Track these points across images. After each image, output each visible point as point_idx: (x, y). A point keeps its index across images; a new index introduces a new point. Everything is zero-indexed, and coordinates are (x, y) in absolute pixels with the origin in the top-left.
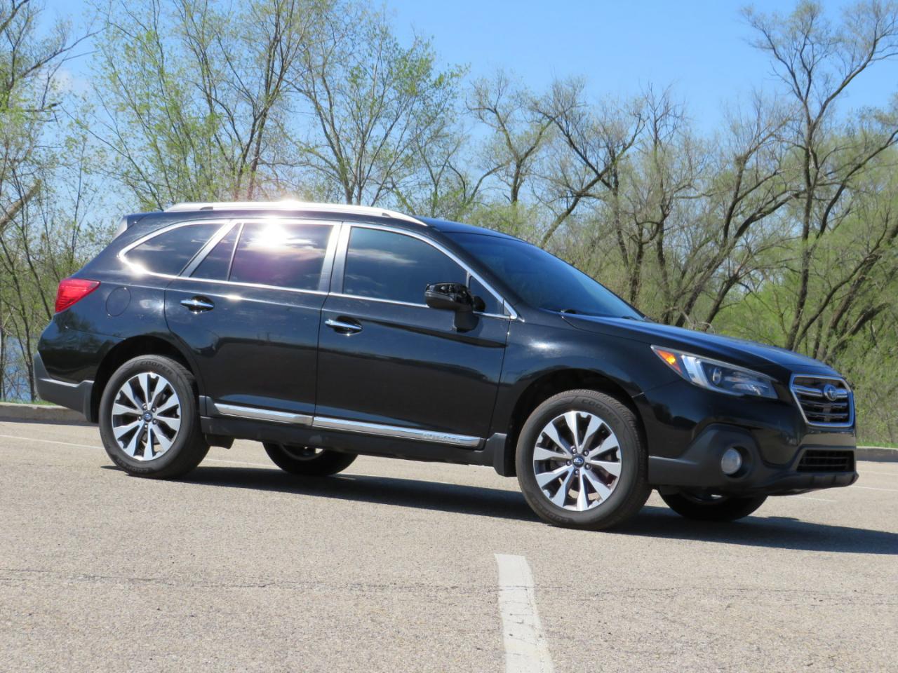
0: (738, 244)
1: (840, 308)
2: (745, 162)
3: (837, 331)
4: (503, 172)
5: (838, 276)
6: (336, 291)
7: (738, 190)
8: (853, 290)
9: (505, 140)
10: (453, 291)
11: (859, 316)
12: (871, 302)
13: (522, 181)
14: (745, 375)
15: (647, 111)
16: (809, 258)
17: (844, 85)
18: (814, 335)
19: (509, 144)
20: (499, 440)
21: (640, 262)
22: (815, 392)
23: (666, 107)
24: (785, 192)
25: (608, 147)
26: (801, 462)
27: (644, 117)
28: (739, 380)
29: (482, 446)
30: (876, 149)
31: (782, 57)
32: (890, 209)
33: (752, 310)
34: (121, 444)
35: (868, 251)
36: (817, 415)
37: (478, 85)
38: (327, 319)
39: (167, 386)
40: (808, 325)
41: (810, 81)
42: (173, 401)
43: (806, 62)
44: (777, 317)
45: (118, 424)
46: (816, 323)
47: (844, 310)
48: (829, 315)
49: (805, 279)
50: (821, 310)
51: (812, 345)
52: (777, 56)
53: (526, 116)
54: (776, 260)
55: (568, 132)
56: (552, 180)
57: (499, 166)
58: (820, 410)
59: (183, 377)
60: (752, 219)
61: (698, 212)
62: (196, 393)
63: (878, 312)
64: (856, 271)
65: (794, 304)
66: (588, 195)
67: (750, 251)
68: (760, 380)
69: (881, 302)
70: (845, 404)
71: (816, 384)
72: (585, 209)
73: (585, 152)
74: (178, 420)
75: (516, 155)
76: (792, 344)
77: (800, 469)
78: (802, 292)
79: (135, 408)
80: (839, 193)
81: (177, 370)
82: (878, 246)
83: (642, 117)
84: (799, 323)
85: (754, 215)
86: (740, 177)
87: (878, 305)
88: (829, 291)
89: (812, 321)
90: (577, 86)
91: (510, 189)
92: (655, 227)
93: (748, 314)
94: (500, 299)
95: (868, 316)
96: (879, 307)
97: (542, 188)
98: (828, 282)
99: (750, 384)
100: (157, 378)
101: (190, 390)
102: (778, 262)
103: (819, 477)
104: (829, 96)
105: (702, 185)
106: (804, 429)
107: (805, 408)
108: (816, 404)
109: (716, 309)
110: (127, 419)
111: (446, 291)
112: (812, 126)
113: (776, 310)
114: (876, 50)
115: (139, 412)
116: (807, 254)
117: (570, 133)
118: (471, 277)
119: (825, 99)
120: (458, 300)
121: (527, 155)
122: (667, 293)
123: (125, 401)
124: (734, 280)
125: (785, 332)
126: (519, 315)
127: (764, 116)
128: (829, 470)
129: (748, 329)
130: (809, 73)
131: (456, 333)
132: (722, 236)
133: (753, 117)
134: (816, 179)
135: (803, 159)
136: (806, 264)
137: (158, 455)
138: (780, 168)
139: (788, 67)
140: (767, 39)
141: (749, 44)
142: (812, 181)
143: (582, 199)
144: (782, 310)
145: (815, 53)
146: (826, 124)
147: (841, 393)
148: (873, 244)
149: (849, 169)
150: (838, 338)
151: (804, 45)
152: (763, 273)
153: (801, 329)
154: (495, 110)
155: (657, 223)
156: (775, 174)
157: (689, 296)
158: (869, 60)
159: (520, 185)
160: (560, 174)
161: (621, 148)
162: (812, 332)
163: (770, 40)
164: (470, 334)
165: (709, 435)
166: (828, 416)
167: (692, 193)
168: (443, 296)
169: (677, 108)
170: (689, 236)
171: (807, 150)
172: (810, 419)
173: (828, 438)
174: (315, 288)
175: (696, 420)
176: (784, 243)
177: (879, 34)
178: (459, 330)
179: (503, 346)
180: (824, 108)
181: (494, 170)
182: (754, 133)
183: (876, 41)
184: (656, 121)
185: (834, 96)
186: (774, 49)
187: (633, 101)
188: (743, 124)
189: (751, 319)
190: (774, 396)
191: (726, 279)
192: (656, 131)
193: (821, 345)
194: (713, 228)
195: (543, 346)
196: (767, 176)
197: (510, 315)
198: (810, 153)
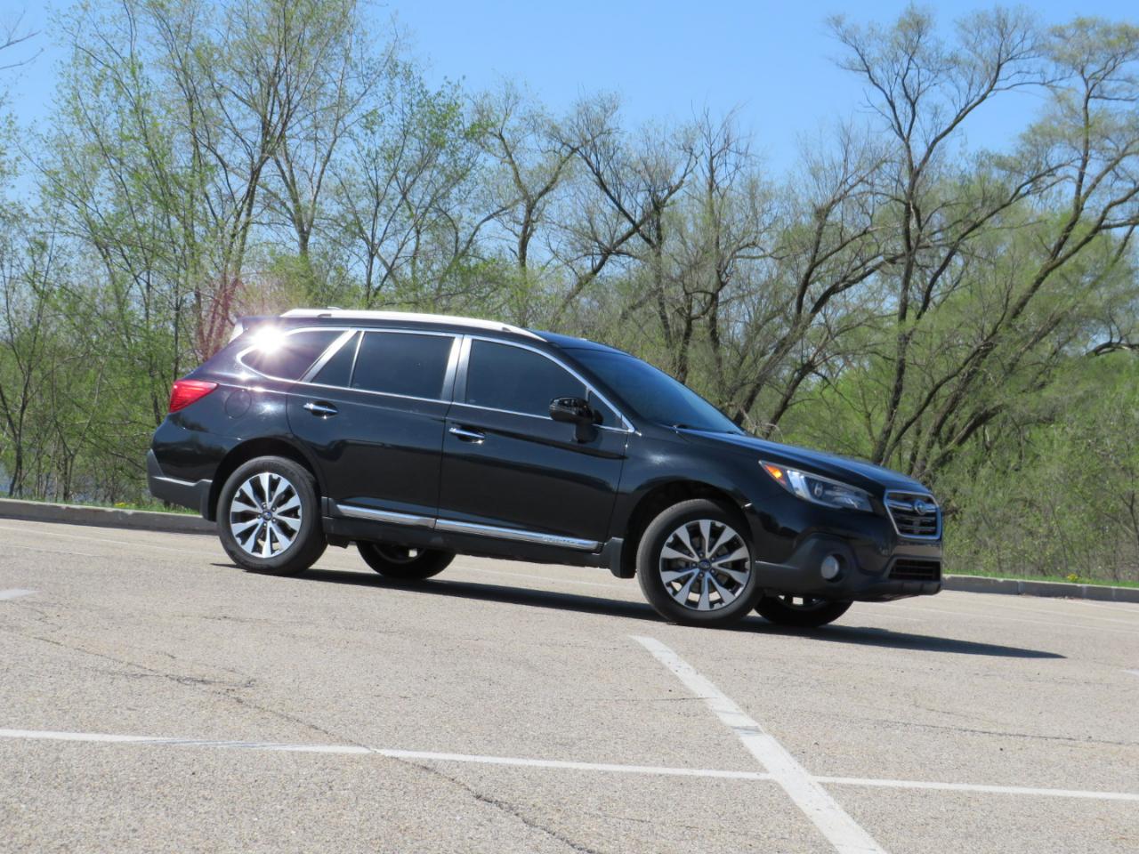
0: (815, 322)
1: (944, 410)
2: (827, 216)
3: (940, 438)
4: (507, 217)
5: (942, 368)
6: (459, 401)
7: (816, 251)
8: (961, 387)
9: (511, 175)
10: (576, 405)
11: (969, 421)
12: (984, 402)
13: (532, 230)
14: (844, 490)
15: (700, 145)
16: (907, 343)
17: (958, 120)
18: (910, 442)
19: (517, 180)
20: (616, 544)
21: (687, 343)
22: (906, 506)
23: (727, 141)
24: (878, 255)
25: (649, 191)
26: (892, 570)
27: (697, 152)
28: (838, 494)
29: (599, 549)
30: (996, 205)
31: (880, 83)
32: (1012, 285)
33: (829, 407)
34: (239, 541)
35: (982, 338)
36: (908, 527)
37: (478, 99)
38: (450, 427)
39: (289, 487)
40: (905, 429)
41: (914, 114)
42: (294, 502)
43: (910, 91)
44: (862, 417)
45: (236, 521)
46: (912, 429)
47: (950, 411)
48: (930, 418)
49: (901, 371)
50: (920, 412)
51: (907, 456)
52: (873, 80)
53: (540, 143)
54: (863, 343)
55: (598, 169)
56: (575, 231)
57: (503, 209)
58: (910, 523)
59: (307, 480)
60: (834, 290)
61: (763, 277)
62: (318, 493)
63: (993, 415)
64: (965, 363)
65: (885, 402)
66: (619, 253)
67: (830, 332)
68: (857, 494)
69: (997, 403)
70: (933, 518)
71: (907, 499)
72: (615, 269)
73: (619, 197)
74: (299, 521)
75: (526, 197)
76: (882, 454)
77: (891, 576)
78: (896, 387)
79: (254, 506)
80: (948, 259)
81: (299, 472)
82: (995, 332)
83: (694, 152)
84: (891, 427)
85: (837, 284)
86: (819, 233)
87: (992, 407)
88: (931, 387)
89: (909, 424)
90: (609, 107)
91: (517, 240)
92: (708, 297)
93: (826, 414)
94: (618, 413)
95: (981, 419)
96: (994, 409)
97: (560, 242)
98: (931, 376)
99: (848, 498)
100: (279, 479)
101: (311, 491)
102: (865, 346)
103: (908, 584)
104: (939, 134)
105: (768, 243)
106: (895, 540)
107: (897, 521)
108: (907, 518)
109: (785, 406)
110: (245, 517)
111: (569, 406)
112: (915, 173)
113: (862, 408)
114: (1000, 77)
115: (258, 510)
116: (905, 339)
117: (601, 171)
118: (591, 392)
119: (932, 139)
120: (580, 414)
121: (541, 194)
122: (722, 383)
123: (244, 499)
124: (808, 368)
125: (873, 438)
126: (636, 429)
127: (852, 157)
128: (917, 578)
129: (824, 432)
130: (913, 105)
131: (576, 444)
132: (794, 311)
133: (838, 157)
134: (919, 240)
135: (902, 215)
136: (902, 351)
137: (277, 553)
138: (871, 226)
139: (886, 95)
140: (859, 58)
141: (837, 64)
142: (913, 243)
143: (613, 257)
144: (870, 410)
145: (922, 79)
146: (932, 171)
147: (930, 508)
148: (989, 328)
149: (962, 228)
150: (941, 447)
151: (908, 69)
152: (846, 359)
153: (894, 435)
154: (500, 135)
155: (712, 294)
156: (865, 233)
157: (748, 389)
158: (991, 89)
159: (530, 235)
160: (585, 223)
161: (666, 192)
162: (908, 441)
163: (863, 59)
164: (588, 445)
165: (811, 543)
166: (917, 528)
167: (755, 252)
168: (566, 410)
169: (741, 141)
170: (751, 309)
171: (908, 205)
172: (901, 531)
173: (916, 549)
174: (438, 398)
175: (799, 529)
176: (874, 322)
177: (1004, 56)
178: (580, 441)
179: (623, 457)
180: (930, 150)
181: (496, 214)
182: (840, 177)
183: (999, 66)
184: (712, 158)
185: (944, 134)
186: (868, 71)
187: (683, 129)
188: (826, 166)
189: (829, 418)
190: (869, 509)
191: (798, 367)
192: (712, 171)
193: (919, 457)
194: (783, 298)
195: (658, 459)
196: (855, 235)
197: (627, 428)
198: (912, 208)
